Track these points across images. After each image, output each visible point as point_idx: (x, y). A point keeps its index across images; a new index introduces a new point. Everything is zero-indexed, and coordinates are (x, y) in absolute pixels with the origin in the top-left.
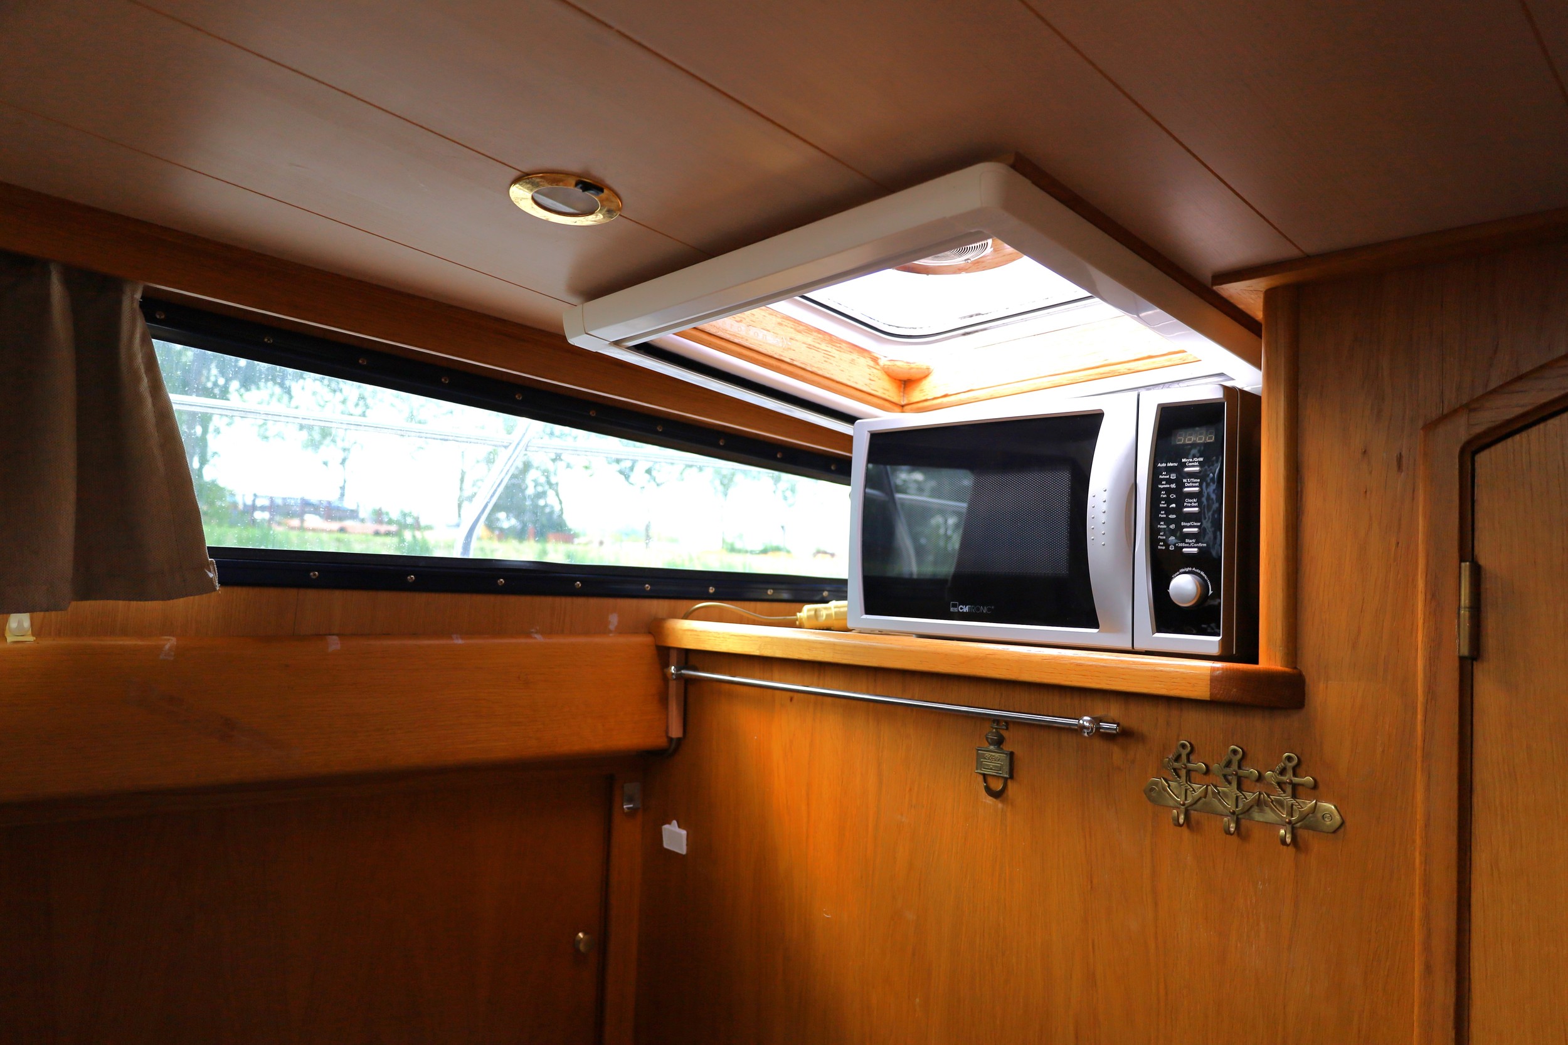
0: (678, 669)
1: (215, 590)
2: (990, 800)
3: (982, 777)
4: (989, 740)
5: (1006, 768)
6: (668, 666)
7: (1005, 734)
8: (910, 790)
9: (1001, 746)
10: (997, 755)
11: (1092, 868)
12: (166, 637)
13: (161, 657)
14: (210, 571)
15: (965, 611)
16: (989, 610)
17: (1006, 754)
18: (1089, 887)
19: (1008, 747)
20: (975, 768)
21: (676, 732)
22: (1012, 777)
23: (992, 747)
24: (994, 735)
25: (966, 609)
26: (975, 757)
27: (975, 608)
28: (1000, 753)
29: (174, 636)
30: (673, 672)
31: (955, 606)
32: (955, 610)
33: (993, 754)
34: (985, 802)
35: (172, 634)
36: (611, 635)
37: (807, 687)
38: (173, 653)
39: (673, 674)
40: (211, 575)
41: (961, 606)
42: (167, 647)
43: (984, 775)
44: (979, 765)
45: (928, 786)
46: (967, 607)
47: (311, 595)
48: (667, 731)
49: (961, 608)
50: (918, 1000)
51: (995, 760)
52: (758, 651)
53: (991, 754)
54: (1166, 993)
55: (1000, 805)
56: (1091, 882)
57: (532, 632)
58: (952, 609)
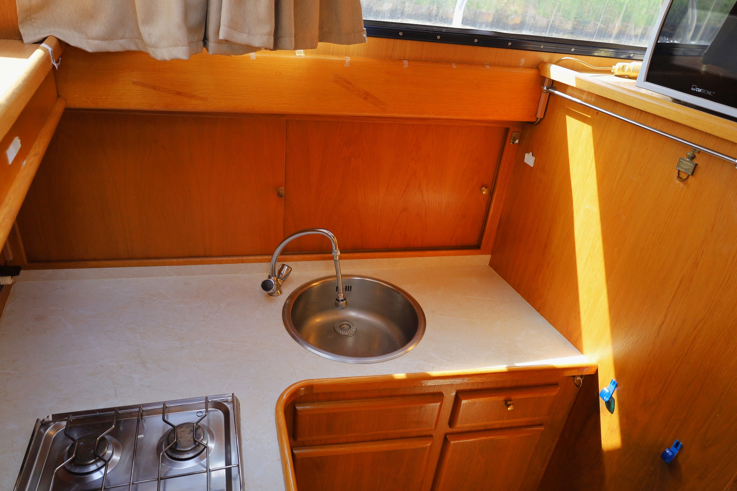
0: (548, 88)
1: (365, 42)
2: (678, 182)
3: (678, 171)
4: (688, 156)
5: (691, 171)
6: (543, 86)
7: (697, 155)
8: (641, 167)
9: (693, 160)
10: (689, 163)
11: (715, 223)
12: (347, 57)
13: (345, 65)
14: (364, 34)
15: (699, 91)
16: (712, 94)
17: (694, 164)
18: (711, 230)
19: (695, 161)
20: (676, 167)
21: (540, 115)
22: (692, 174)
23: (687, 159)
24: (691, 154)
25: (700, 90)
26: (677, 162)
27: (705, 91)
28: (690, 163)
29: (349, 57)
30: (545, 89)
31: (694, 87)
32: (694, 89)
33: (687, 163)
34: (675, 182)
35: (349, 56)
36: (520, 68)
37: (606, 111)
38: (349, 64)
39: (545, 90)
40: (364, 36)
41: (698, 88)
42: (347, 61)
43: (679, 171)
44: (678, 165)
45: (650, 168)
46: (701, 89)
47: (399, 42)
48: (536, 114)
49: (697, 90)
50: (616, 249)
51: (688, 165)
52: (587, 89)
53: (686, 162)
54: (728, 279)
55: (682, 185)
56: (713, 228)
57: (486, 65)
58: (692, 89)
